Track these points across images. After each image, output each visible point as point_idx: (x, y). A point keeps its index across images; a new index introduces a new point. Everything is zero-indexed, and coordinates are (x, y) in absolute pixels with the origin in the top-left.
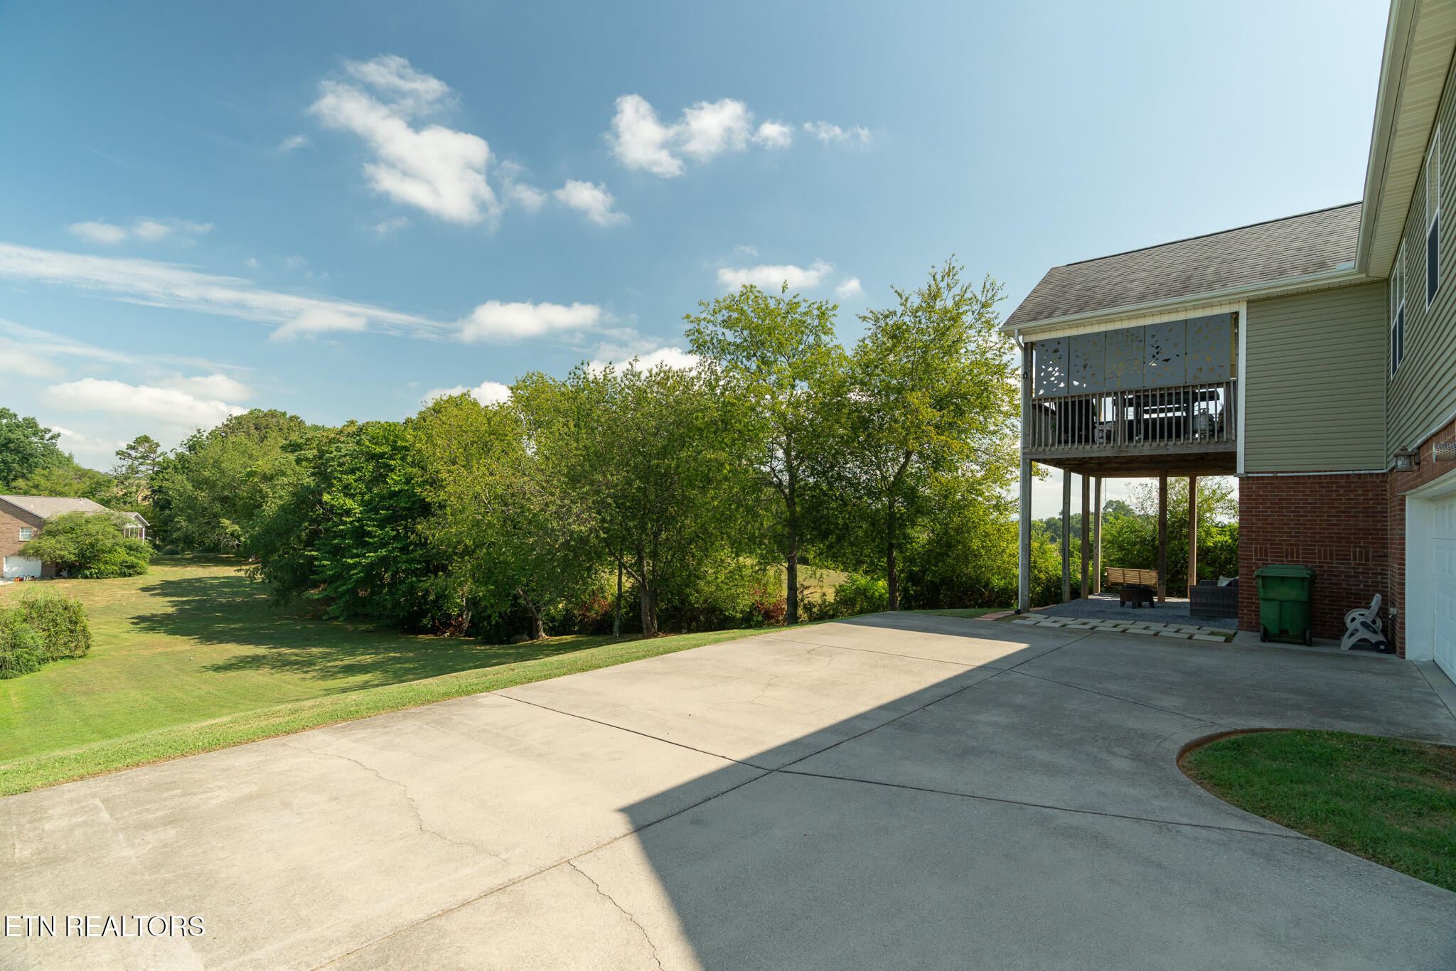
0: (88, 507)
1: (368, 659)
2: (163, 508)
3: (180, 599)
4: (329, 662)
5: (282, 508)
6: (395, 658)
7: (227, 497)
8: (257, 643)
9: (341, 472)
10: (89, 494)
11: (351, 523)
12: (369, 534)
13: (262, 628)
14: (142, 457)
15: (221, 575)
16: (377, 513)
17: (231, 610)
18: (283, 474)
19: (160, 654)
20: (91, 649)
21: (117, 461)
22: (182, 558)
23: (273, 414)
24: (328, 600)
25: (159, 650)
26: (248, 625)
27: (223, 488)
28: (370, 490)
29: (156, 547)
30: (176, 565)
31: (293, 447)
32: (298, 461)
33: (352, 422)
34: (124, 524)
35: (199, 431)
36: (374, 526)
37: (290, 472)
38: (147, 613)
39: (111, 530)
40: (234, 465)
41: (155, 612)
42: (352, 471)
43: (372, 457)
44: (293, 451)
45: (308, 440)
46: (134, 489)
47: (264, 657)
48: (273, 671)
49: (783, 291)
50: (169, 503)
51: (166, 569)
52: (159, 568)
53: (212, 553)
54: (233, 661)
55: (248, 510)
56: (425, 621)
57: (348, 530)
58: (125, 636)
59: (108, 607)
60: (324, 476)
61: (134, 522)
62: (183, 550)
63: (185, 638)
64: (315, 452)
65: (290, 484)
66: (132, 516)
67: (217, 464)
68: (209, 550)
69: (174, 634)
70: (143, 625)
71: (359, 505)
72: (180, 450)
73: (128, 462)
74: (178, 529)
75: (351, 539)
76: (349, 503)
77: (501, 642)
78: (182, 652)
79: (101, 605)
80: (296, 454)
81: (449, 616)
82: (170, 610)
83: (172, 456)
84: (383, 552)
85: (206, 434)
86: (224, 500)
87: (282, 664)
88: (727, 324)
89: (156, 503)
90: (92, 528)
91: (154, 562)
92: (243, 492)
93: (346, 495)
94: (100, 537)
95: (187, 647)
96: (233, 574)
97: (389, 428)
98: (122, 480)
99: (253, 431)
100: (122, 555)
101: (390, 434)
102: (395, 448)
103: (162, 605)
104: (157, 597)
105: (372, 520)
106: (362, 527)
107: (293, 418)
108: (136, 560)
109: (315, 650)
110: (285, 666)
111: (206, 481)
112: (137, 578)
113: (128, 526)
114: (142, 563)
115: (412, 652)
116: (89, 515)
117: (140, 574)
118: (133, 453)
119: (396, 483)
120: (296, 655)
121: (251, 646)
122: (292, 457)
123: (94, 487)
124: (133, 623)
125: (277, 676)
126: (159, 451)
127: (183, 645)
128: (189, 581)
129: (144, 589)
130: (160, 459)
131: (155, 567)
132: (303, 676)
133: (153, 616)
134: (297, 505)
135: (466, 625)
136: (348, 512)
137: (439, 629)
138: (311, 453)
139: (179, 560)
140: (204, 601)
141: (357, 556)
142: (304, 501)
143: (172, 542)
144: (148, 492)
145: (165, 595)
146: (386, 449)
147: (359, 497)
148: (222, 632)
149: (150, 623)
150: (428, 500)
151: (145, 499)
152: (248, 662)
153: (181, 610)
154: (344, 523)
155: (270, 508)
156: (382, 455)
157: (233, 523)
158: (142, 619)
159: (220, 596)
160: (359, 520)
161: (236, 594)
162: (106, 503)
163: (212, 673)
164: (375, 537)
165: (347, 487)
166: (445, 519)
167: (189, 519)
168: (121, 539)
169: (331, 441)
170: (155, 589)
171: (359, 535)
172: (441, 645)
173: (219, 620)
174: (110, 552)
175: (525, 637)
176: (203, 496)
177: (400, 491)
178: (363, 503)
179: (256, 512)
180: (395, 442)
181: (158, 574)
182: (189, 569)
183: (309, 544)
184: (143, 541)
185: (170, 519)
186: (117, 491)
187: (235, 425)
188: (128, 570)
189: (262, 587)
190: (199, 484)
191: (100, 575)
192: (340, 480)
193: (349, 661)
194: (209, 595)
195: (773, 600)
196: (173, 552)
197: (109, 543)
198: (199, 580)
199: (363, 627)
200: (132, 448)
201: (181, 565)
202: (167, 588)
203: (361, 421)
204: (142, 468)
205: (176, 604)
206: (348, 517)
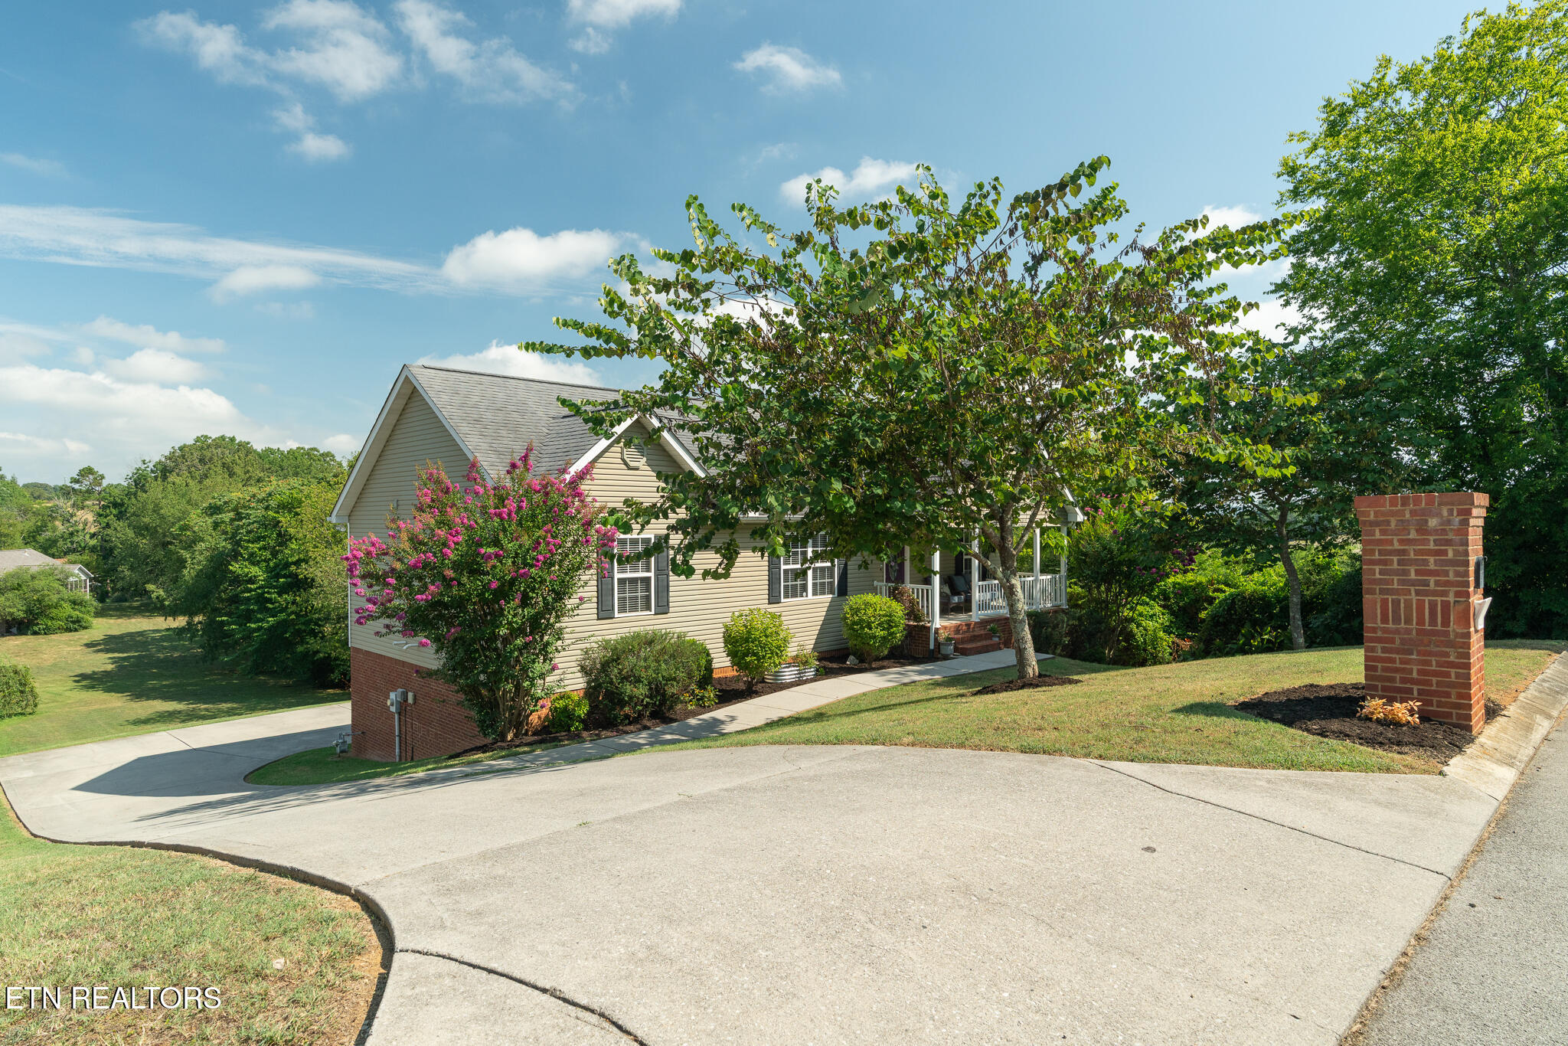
0: (34, 558)
2: (104, 559)
3: (121, 655)
5: (199, 574)
9: (248, 541)
11: (255, 590)
12: (270, 601)
14: (87, 491)
16: (277, 581)
17: (168, 666)
18: (202, 539)
19: (96, 711)
20: (39, 706)
22: (129, 607)
25: (95, 708)
26: (178, 681)
29: (100, 599)
30: (120, 617)
31: (213, 510)
32: (215, 525)
34: (70, 576)
35: (144, 462)
36: (275, 592)
37: (209, 536)
38: (89, 670)
39: (56, 584)
41: (96, 670)
42: (258, 539)
43: (275, 525)
44: (211, 515)
45: (225, 503)
46: (80, 528)
50: (112, 551)
51: (112, 621)
52: (104, 620)
57: (252, 596)
58: (67, 694)
59: (54, 665)
61: (79, 575)
63: (118, 694)
64: (232, 515)
65: (207, 549)
66: (76, 568)
67: (157, 509)
70: (84, 683)
71: (264, 572)
72: (126, 484)
73: (71, 499)
74: (122, 579)
75: (255, 605)
76: (255, 571)
78: (114, 708)
79: (48, 663)
82: (110, 667)
83: (116, 492)
84: (283, 616)
85: (151, 465)
90: (37, 584)
91: (99, 614)
93: (253, 564)
94: (46, 592)
95: (119, 704)
100: (67, 610)
103: (102, 662)
104: (100, 654)
105: (273, 587)
106: (264, 593)
108: (81, 615)
111: (147, 528)
112: (82, 632)
113: (73, 579)
114: (87, 617)
116: (35, 568)
117: (84, 628)
118: (77, 488)
121: (173, 703)
122: (210, 521)
124: (76, 681)
126: (105, 483)
127: (116, 702)
128: (131, 635)
129: (89, 645)
130: (106, 494)
131: (100, 619)
133: (94, 673)
134: (212, 571)
136: (251, 581)
139: (124, 611)
140: (143, 656)
141: (260, 620)
144: (94, 529)
145: (107, 651)
147: (263, 565)
148: (154, 689)
149: (91, 681)
152: (165, 718)
153: (121, 668)
154: (250, 590)
155: (189, 573)
158: (83, 677)
159: (159, 651)
160: (262, 587)
161: (175, 649)
164: (275, 602)
165: (252, 555)
167: (132, 568)
168: (66, 593)
170: (99, 644)
171: (261, 600)
173: (154, 677)
174: (56, 607)
176: (144, 543)
178: (267, 570)
181: (103, 627)
182: (133, 620)
184: (86, 594)
185: (112, 571)
187: (179, 458)
188: (73, 625)
190: (141, 530)
191: (48, 631)
192: (247, 548)
194: (148, 650)
197: (54, 598)
198: (141, 634)
200: (77, 481)
201: (125, 616)
202: (111, 643)
205: (115, 661)
206: (253, 583)
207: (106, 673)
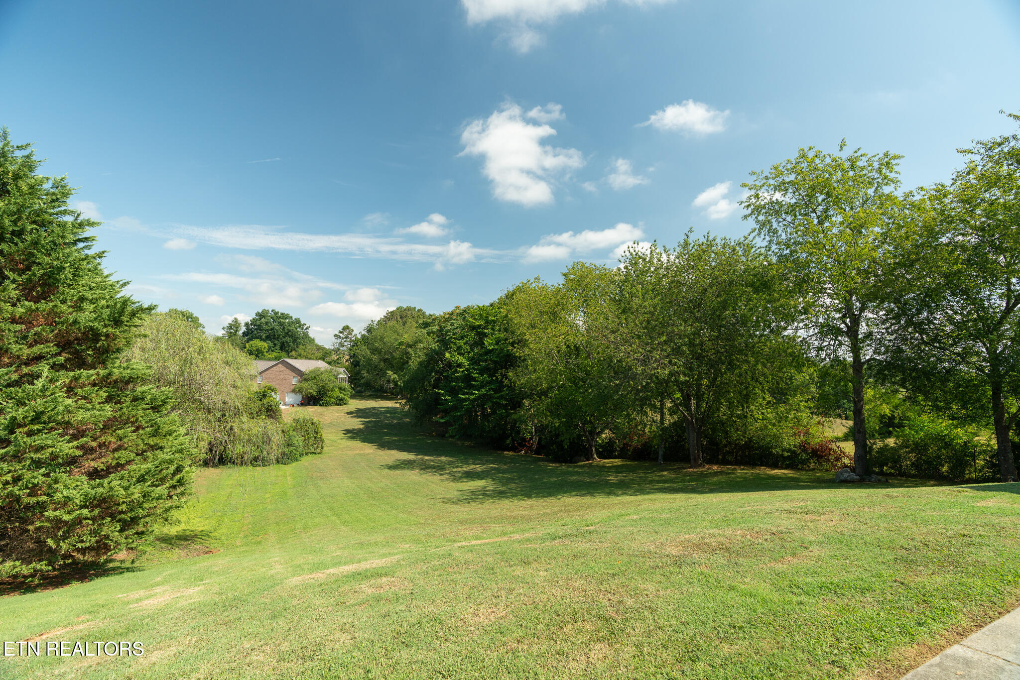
0: (322, 365)
1: (478, 468)
2: (355, 366)
3: (365, 420)
4: (454, 468)
5: (420, 363)
6: (495, 469)
7: (387, 359)
8: (408, 450)
9: (455, 339)
10: (323, 358)
11: (463, 371)
12: (474, 379)
13: (409, 441)
14: (346, 338)
15: (385, 406)
16: (478, 365)
17: (393, 429)
18: (421, 341)
19: (357, 454)
20: (325, 449)
21: (334, 340)
23: (409, 309)
24: (447, 424)
25: (357, 452)
26: (402, 438)
27: (385, 353)
28: (472, 349)
29: (353, 388)
30: (362, 399)
31: (426, 325)
32: (428, 334)
33: (457, 308)
34: (338, 374)
35: (372, 322)
36: (477, 373)
37: (424, 340)
38: (350, 428)
39: (332, 378)
40: (391, 338)
41: (354, 428)
42: (462, 338)
43: (473, 328)
44: (424, 328)
46: (342, 356)
47: (414, 461)
48: (421, 472)
49: (841, 148)
50: (358, 362)
51: (358, 401)
52: (354, 400)
53: (379, 393)
54: (398, 463)
55: (401, 365)
56: (508, 442)
57: (460, 376)
58: (339, 441)
59: (331, 423)
60: (445, 342)
61: (343, 374)
62: (365, 391)
63: (370, 445)
64: (437, 327)
65: (424, 348)
66: (342, 370)
67: (382, 339)
68: (377, 390)
69: (364, 442)
70: (349, 435)
71: (467, 360)
72: (363, 333)
73: (339, 341)
74: (363, 378)
75: (462, 382)
76: (461, 359)
77: (565, 462)
78: (368, 454)
79: (328, 422)
80: (427, 329)
81: (524, 439)
82: (361, 427)
83: (359, 337)
84: (483, 391)
85: (375, 323)
86: (385, 360)
87: (425, 467)
88: (781, 187)
89: (352, 363)
90: (324, 377)
91: (352, 397)
92: (397, 355)
93: (459, 354)
94: (327, 382)
95: (371, 451)
96: (390, 405)
97: (482, 309)
98: (336, 351)
99: (399, 319)
100: (337, 393)
101: (483, 313)
102: (487, 322)
103: (356, 424)
104: (355, 418)
105: (475, 370)
106: (469, 374)
107: (420, 310)
108: (343, 396)
109: (443, 459)
110: (427, 468)
112: (345, 406)
113: (340, 376)
114: (346, 398)
115: (505, 464)
116: (322, 370)
117: (345, 404)
118: (341, 335)
119: (490, 344)
120: (433, 461)
121: (405, 453)
122: (425, 331)
123: (324, 355)
124: (344, 434)
125: (424, 476)
126: (353, 333)
127: (369, 449)
128: (369, 409)
129: (348, 413)
130: (353, 339)
132: (440, 477)
133: (354, 430)
134: (429, 362)
135: (535, 446)
136: (460, 365)
137: (517, 448)
138: (435, 328)
139: (363, 396)
140: (378, 421)
141: (467, 394)
142: (434, 358)
143: (360, 386)
144: (348, 357)
145: (359, 417)
146: (482, 322)
147: (466, 355)
149: (352, 434)
150: (517, 354)
151: (347, 361)
152: (406, 464)
153: (368, 427)
154: (458, 372)
155: (413, 364)
156: (479, 326)
157: (394, 373)
158: (348, 431)
159: (385, 419)
160: (467, 370)
161: (393, 418)
162: (329, 363)
163: (387, 470)
164: (478, 381)
165: (459, 348)
166: (527, 368)
167: (368, 372)
168: (337, 384)
169: (446, 320)
170: (353, 413)
171: (468, 378)
172: (523, 461)
173: (387, 434)
174: (332, 391)
175: (582, 458)
176: (375, 358)
177: (493, 349)
178: (469, 359)
179: (406, 366)
180: (487, 317)
181: (355, 404)
183: (436, 386)
184: (346, 385)
185: (358, 373)
186: (335, 357)
187: (391, 316)
188: (340, 402)
189: (407, 414)
190: (375, 351)
191: (327, 404)
192: (455, 344)
193: (466, 468)
194: (380, 418)
195: (818, 440)
196: (360, 392)
197: (331, 386)
198: (374, 409)
199: (467, 443)
200: (341, 332)
202: (359, 413)
203: (463, 307)
204: (346, 344)
205: (364, 423)
206: (461, 368)
207: (360, 430)
